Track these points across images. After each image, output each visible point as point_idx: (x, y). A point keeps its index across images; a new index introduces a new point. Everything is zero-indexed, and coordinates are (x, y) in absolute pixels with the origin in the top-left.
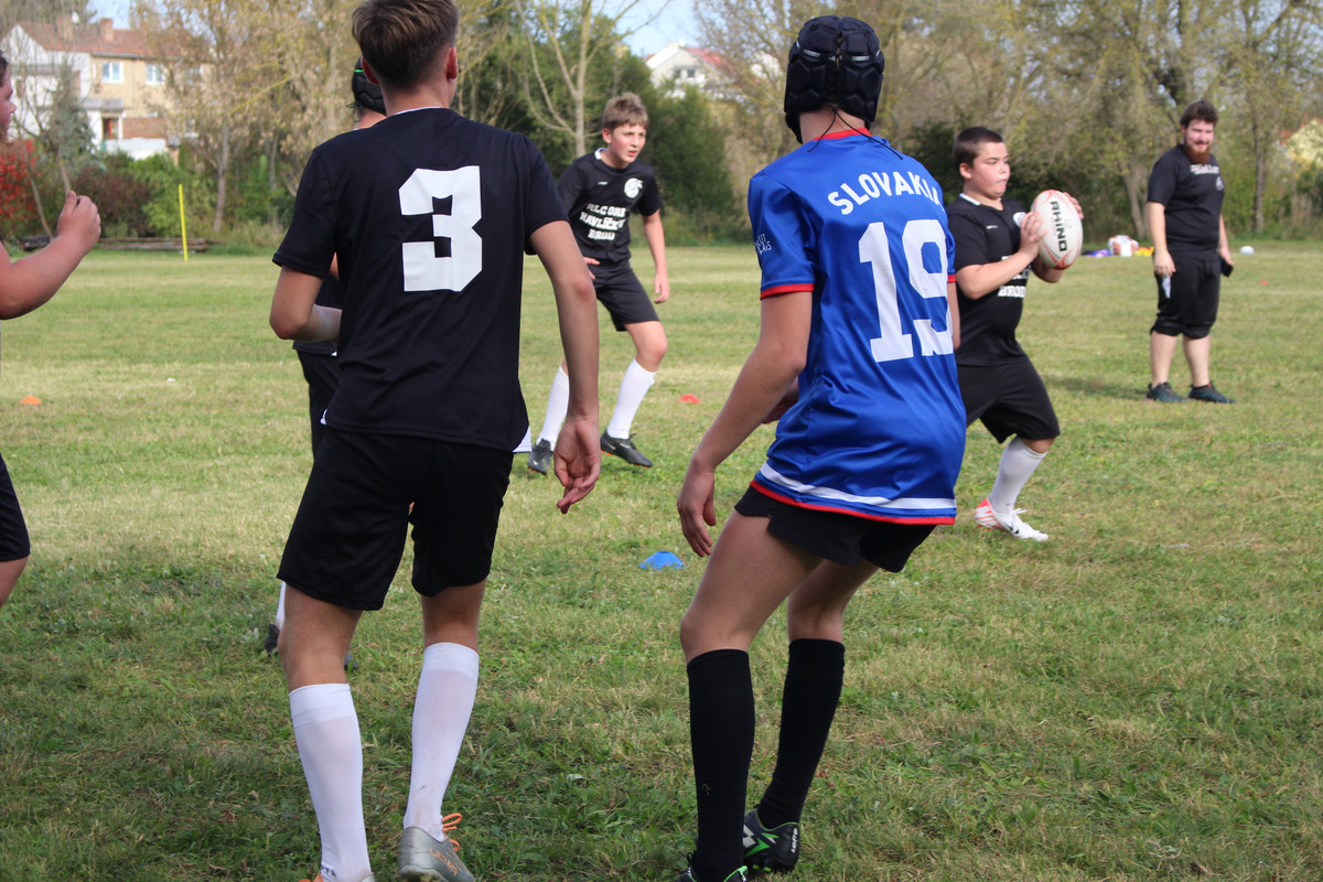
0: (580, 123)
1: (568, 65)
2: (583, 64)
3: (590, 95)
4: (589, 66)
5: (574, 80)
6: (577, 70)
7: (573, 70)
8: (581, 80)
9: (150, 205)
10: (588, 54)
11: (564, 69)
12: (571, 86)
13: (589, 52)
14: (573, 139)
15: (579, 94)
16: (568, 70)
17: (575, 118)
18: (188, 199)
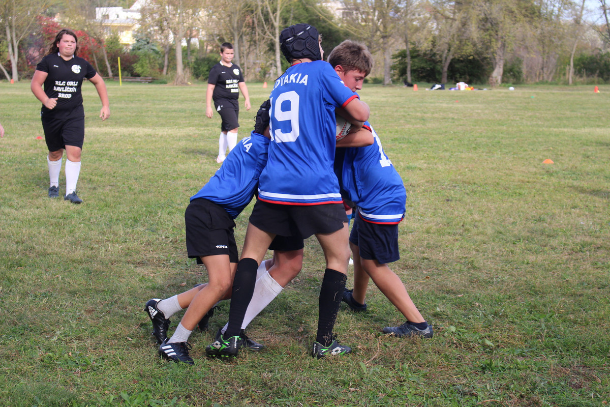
1: (273, 13)
2: (278, 13)
3: (281, 25)
4: (281, 13)
5: (275, 18)
6: (276, 15)
7: (274, 15)
8: (278, 19)
9: (135, 64)
11: (271, 14)
12: (274, 21)
13: (281, 8)
14: (274, 41)
15: (277, 24)
17: (275, 34)
18: (149, 62)
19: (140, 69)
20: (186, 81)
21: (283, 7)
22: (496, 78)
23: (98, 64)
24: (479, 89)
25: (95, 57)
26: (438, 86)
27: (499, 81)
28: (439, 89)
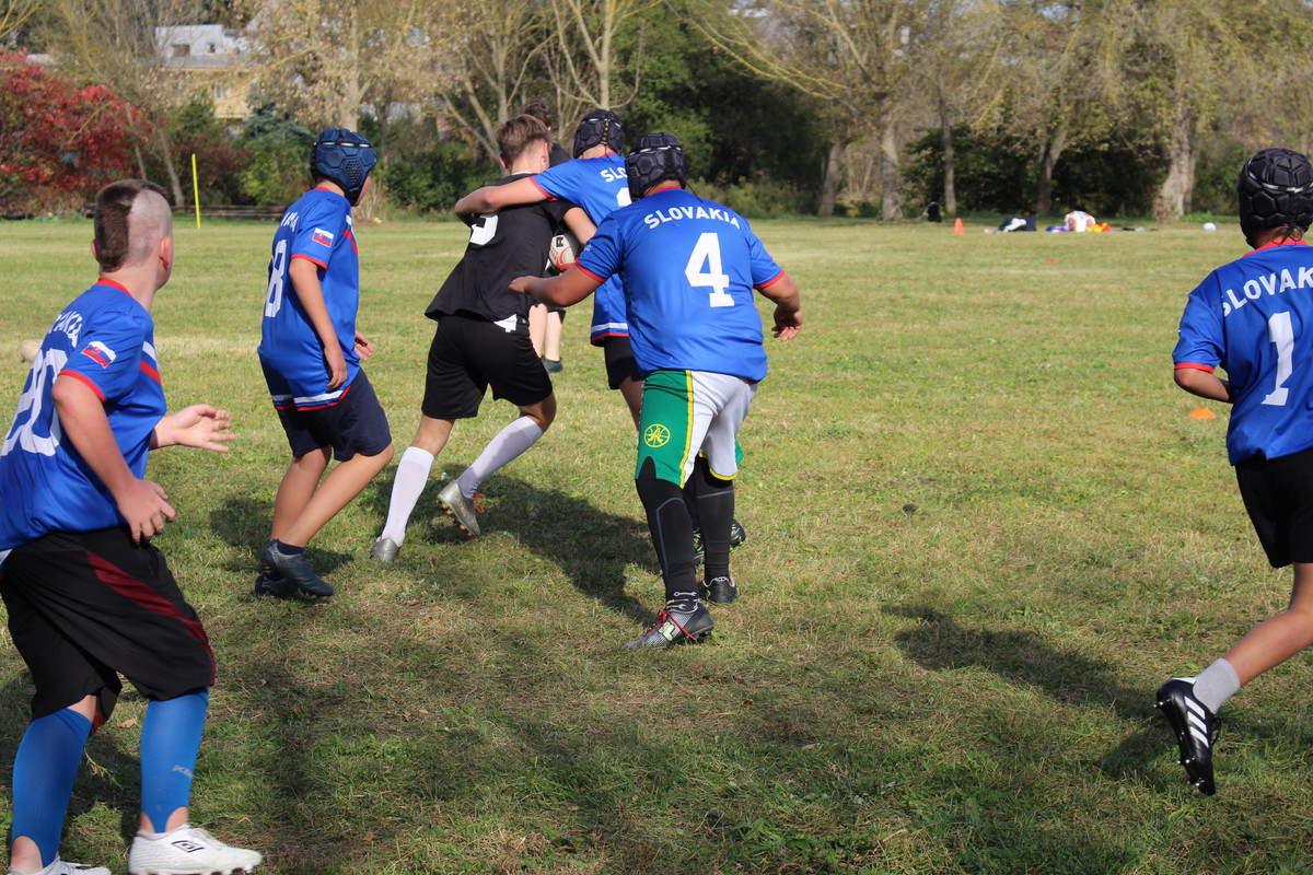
0: (605, 95)
1: (593, 38)
2: (607, 37)
3: (614, 67)
4: (614, 37)
5: (599, 50)
6: (601, 42)
7: (597, 42)
8: (605, 52)
9: (243, 173)
10: (612, 28)
11: (588, 40)
12: (595, 58)
13: (614, 24)
15: (604, 65)
16: (593, 43)
17: (599, 90)
18: (280, 165)
19: (255, 183)
20: (368, 214)
21: (619, 21)
22: (1171, 199)
23: (147, 172)
24: (1125, 229)
25: (138, 154)
26: (1017, 222)
27: (1180, 207)
28: (1021, 228)
